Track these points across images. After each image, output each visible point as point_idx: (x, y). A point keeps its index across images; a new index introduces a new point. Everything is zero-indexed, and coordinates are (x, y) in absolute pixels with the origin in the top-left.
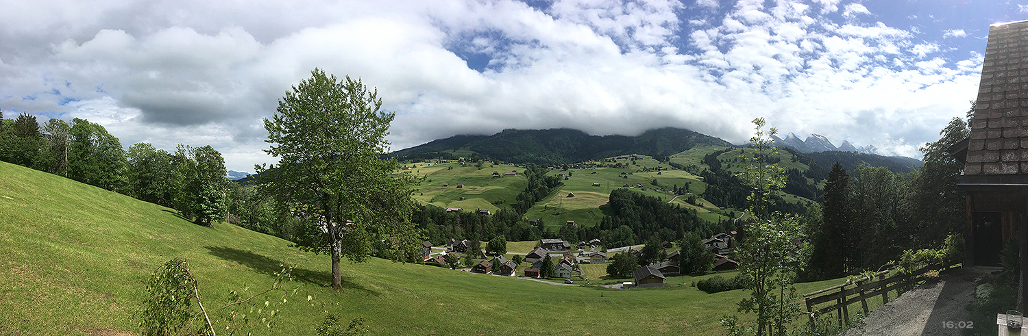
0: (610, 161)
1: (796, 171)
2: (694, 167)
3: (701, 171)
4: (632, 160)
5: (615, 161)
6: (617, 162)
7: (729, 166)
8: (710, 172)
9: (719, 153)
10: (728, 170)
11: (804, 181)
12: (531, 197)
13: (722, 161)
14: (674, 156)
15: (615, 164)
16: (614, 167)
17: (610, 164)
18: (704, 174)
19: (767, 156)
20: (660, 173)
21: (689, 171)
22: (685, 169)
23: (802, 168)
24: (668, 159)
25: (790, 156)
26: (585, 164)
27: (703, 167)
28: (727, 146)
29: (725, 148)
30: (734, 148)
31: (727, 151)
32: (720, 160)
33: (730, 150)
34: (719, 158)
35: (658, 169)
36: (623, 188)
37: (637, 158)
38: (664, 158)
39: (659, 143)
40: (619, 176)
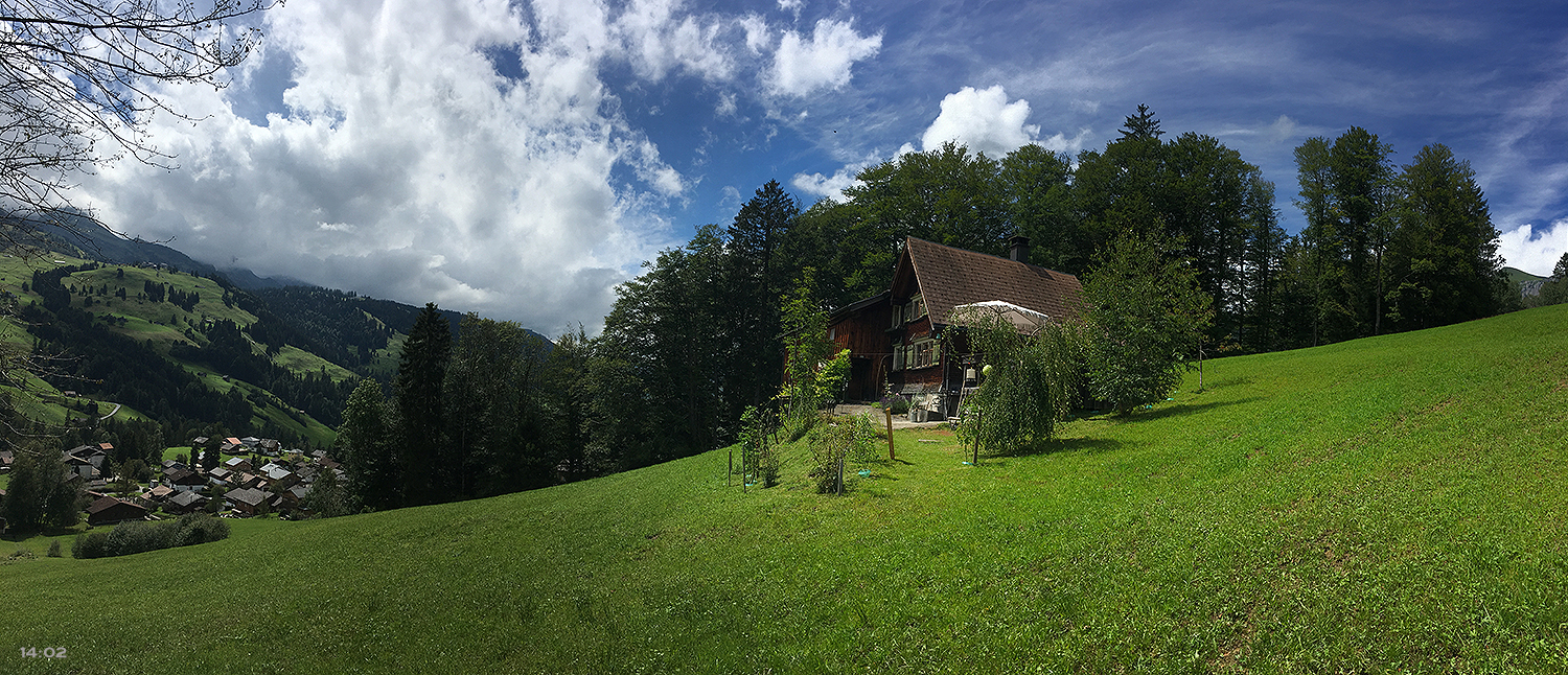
1: (230, 324)
3: (23, 306)
7: (88, 303)
8: (43, 310)
9: (66, 271)
10: (87, 310)
11: (248, 347)
13: (73, 288)
19: (171, 288)
23: (242, 318)
25: (219, 292)
27: (27, 299)
28: (85, 258)
29: (78, 263)
30: (101, 264)
31: (84, 267)
32: (68, 287)
33: (91, 267)
34: (67, 282)
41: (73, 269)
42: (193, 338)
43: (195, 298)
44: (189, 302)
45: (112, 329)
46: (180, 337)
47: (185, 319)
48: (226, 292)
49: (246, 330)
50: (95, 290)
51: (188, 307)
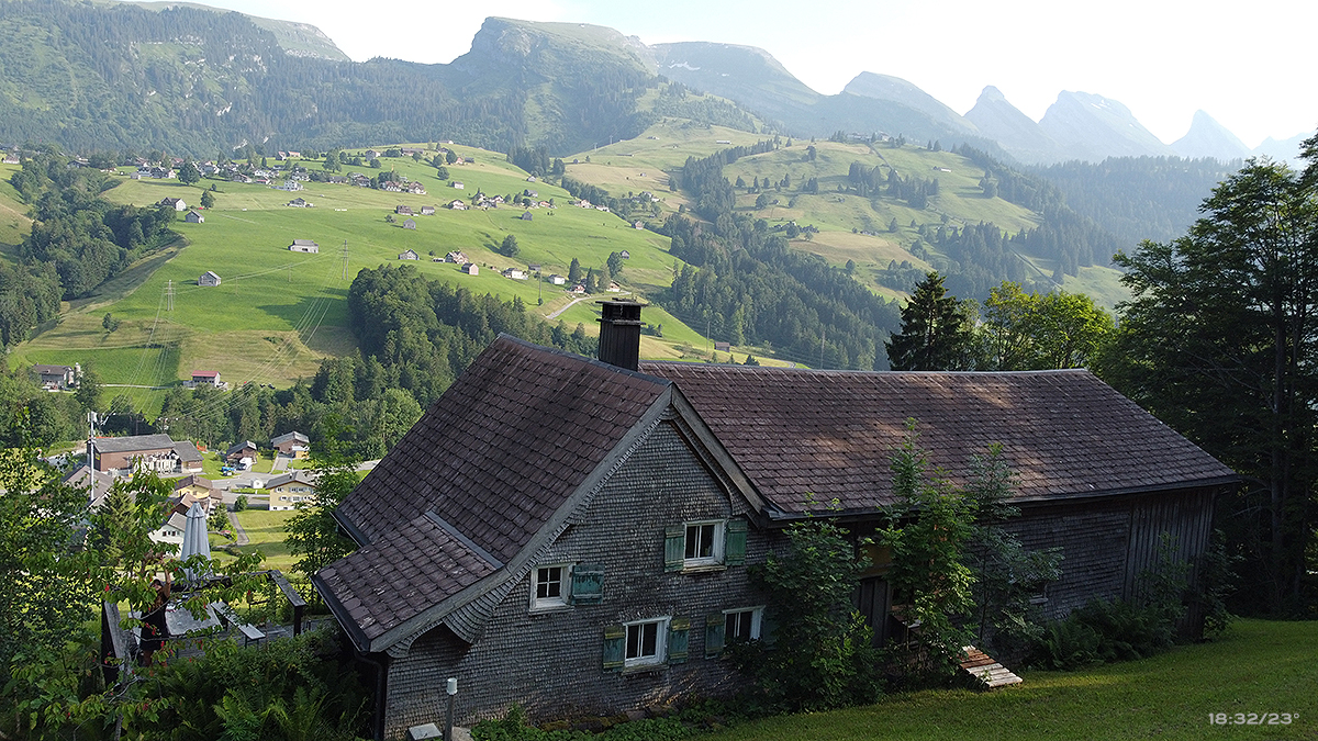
0: (356, 163)
1: (988, 232)
2: (644, 198)
3: (665, 214)
4: (436, 163)
5: (375, 164)
6: (388, 165)
7: (760, 205)
8: (693, 220)
9: (731, 155)
10: (757, 216)
13: (740, 182)
14: (581, 157)
15: (373, 174)
16: (373, 185)
17: (357, 172)
19: (892, 174)
20: (527, 217)
21: (623, 214)
22: (612, 204)
23: (1011, 218)
24: (558, 170)
25: (971, 177)
26: (264, 166)
27: (673, 202)
28: (763, 132)
29: (749, 140)
30: (784, 140)
31: (756, 149)
32: (732, 181)
33: (767, 147)
34: (731, 174)
35: (524, 199)
36: (397, 265)
37: (451, 158)
38: (545, 165)
39: (531, 107)
40: (389, 219)
42: (926, 257)
43: (933, 189)
44: (917, 194)
45: (792, 246)
46: (902, 255)
47: (913, 224)
48: (987, 176)
49: (1019, 239)
50: (772, 184)
51: (917, 203)
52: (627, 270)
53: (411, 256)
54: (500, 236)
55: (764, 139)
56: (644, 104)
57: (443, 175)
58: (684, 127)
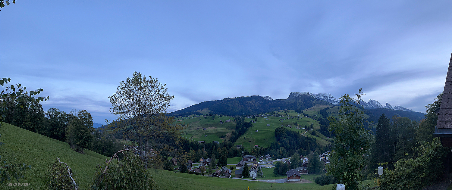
0: (274, 113)
2: (315, 116)
4: (285, 112)
5: (277, 113)
6: (279, 113)
8: (322, 118)
12: (237, 133)
13: (328, 113)
14: (305, 110)
16: (277, 116)
17: (275, 115)
18: (320, 120)
20: (298, 119)
22: (311, 117)
24: (302, 112)
26: (263, 115)
27: (319, 116)
29: (330, 106)
31: (330, 108)
33: (332, 107)
34: (327, 111)
35: (298, 117)
36: (281, 127)
37: (287, 112)
38: (300, 112)
39: (298, 104)
40: (279, 121)
41: (328, 108)
52: (313, 127)
53: (283, 126)
54: (295, 122)
55: (331, 106)
56: (314, 102)
57: (286, 114)
58: (320, 105)
